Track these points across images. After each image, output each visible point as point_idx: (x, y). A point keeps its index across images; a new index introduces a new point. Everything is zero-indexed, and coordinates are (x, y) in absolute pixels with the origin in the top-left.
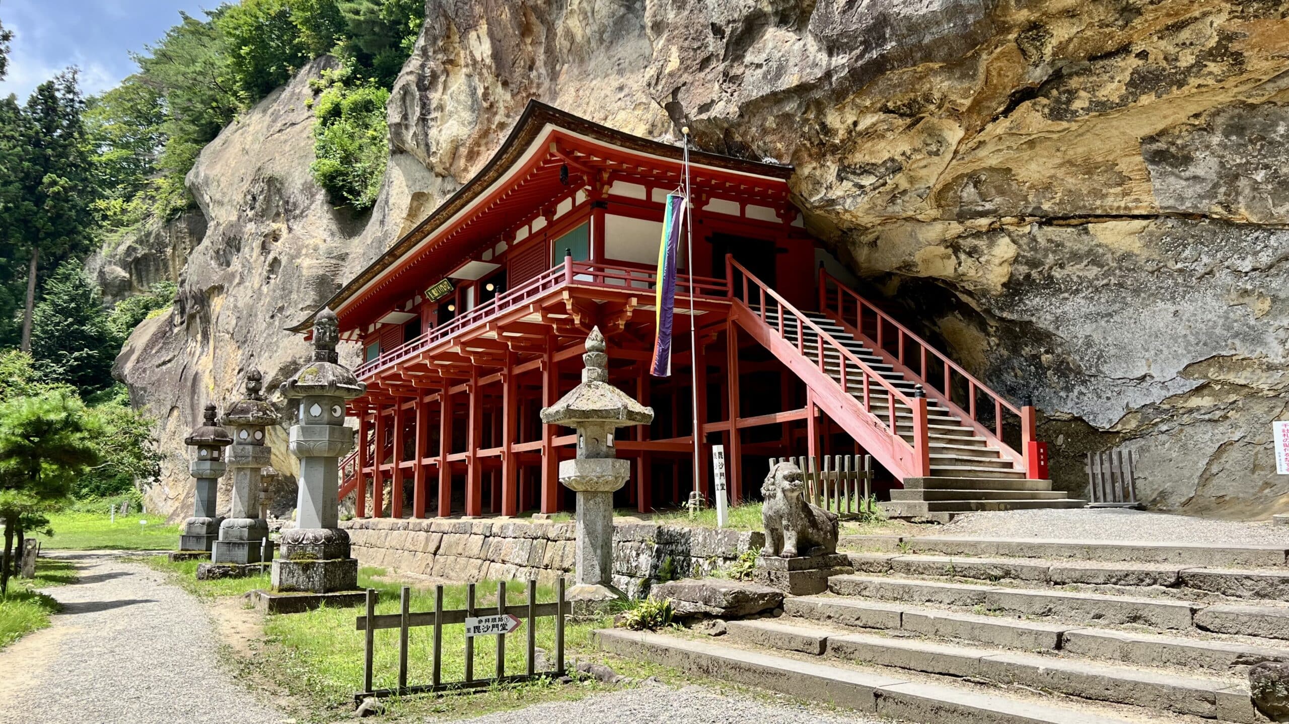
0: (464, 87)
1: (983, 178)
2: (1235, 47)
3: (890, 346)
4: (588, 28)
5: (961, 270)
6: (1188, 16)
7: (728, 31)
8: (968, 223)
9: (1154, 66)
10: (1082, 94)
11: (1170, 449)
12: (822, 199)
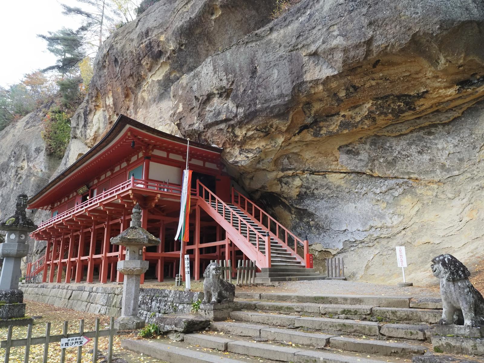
0: (101, 115)
1: (290, 156)
2: (373, 115)
3: (257, 217)
4: (150, 96)
5: (283, 189)
6: (358, 104)
7: (201, 98)
8: (285, 172)
9: (347, 120)
10: (324, 129)
11: (354, 257)
12: (233, 161)
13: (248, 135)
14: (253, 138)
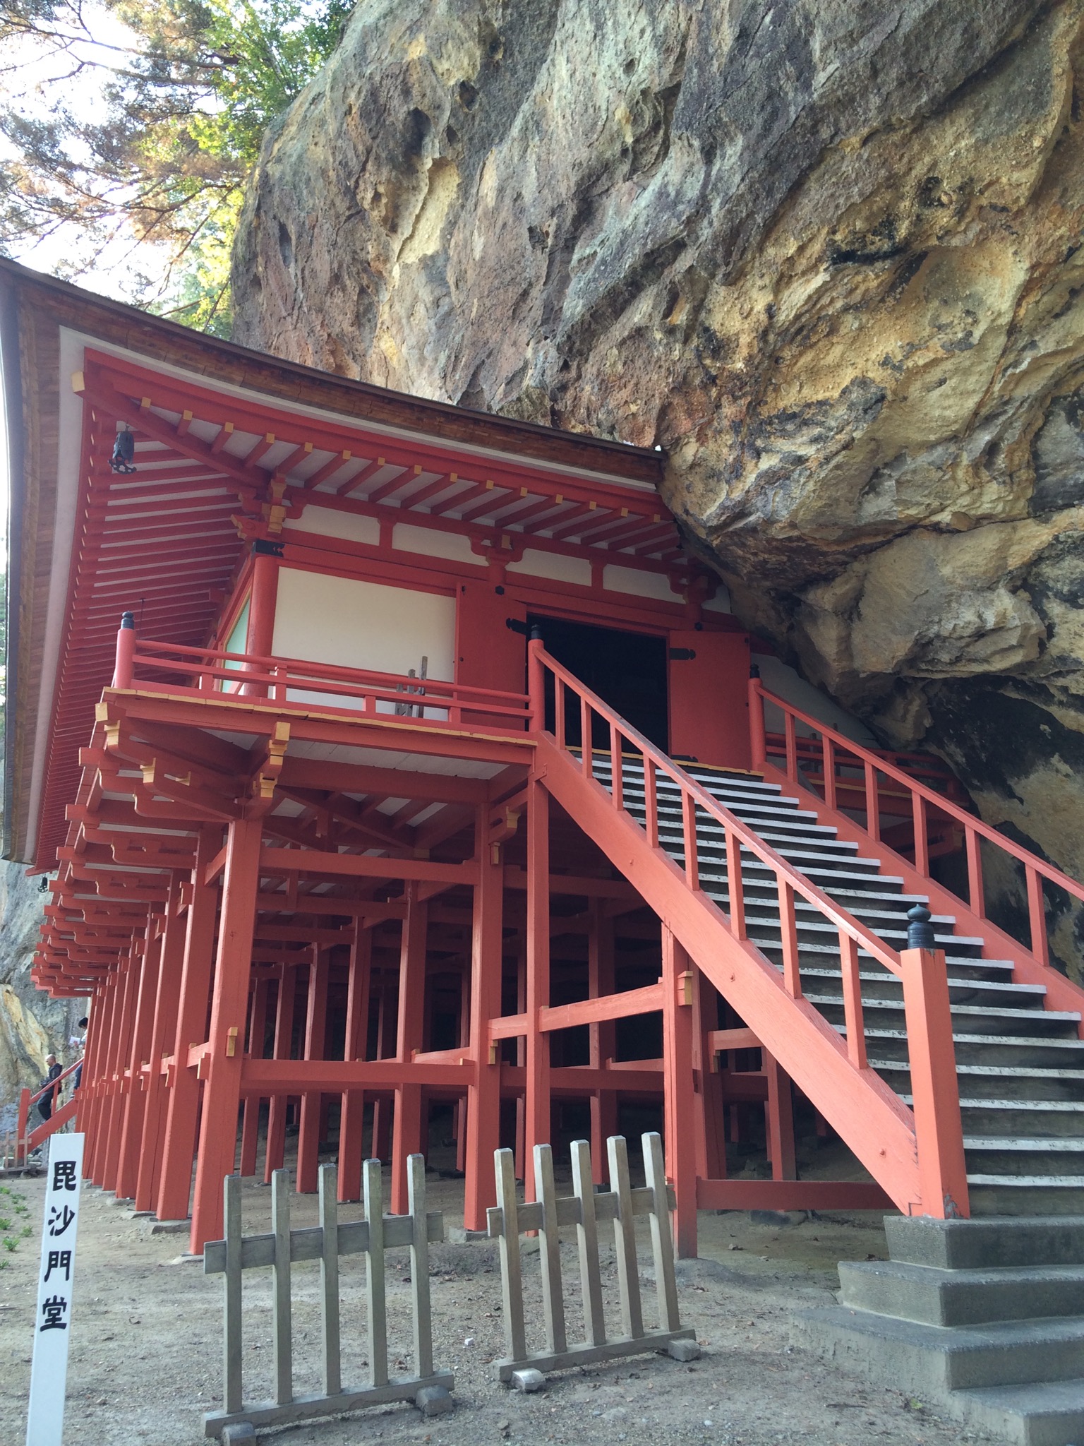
5: (1056, 644)
8: (1062, 518)
12: (723, 508)
13: (785, 315)
14: (823, 328)
